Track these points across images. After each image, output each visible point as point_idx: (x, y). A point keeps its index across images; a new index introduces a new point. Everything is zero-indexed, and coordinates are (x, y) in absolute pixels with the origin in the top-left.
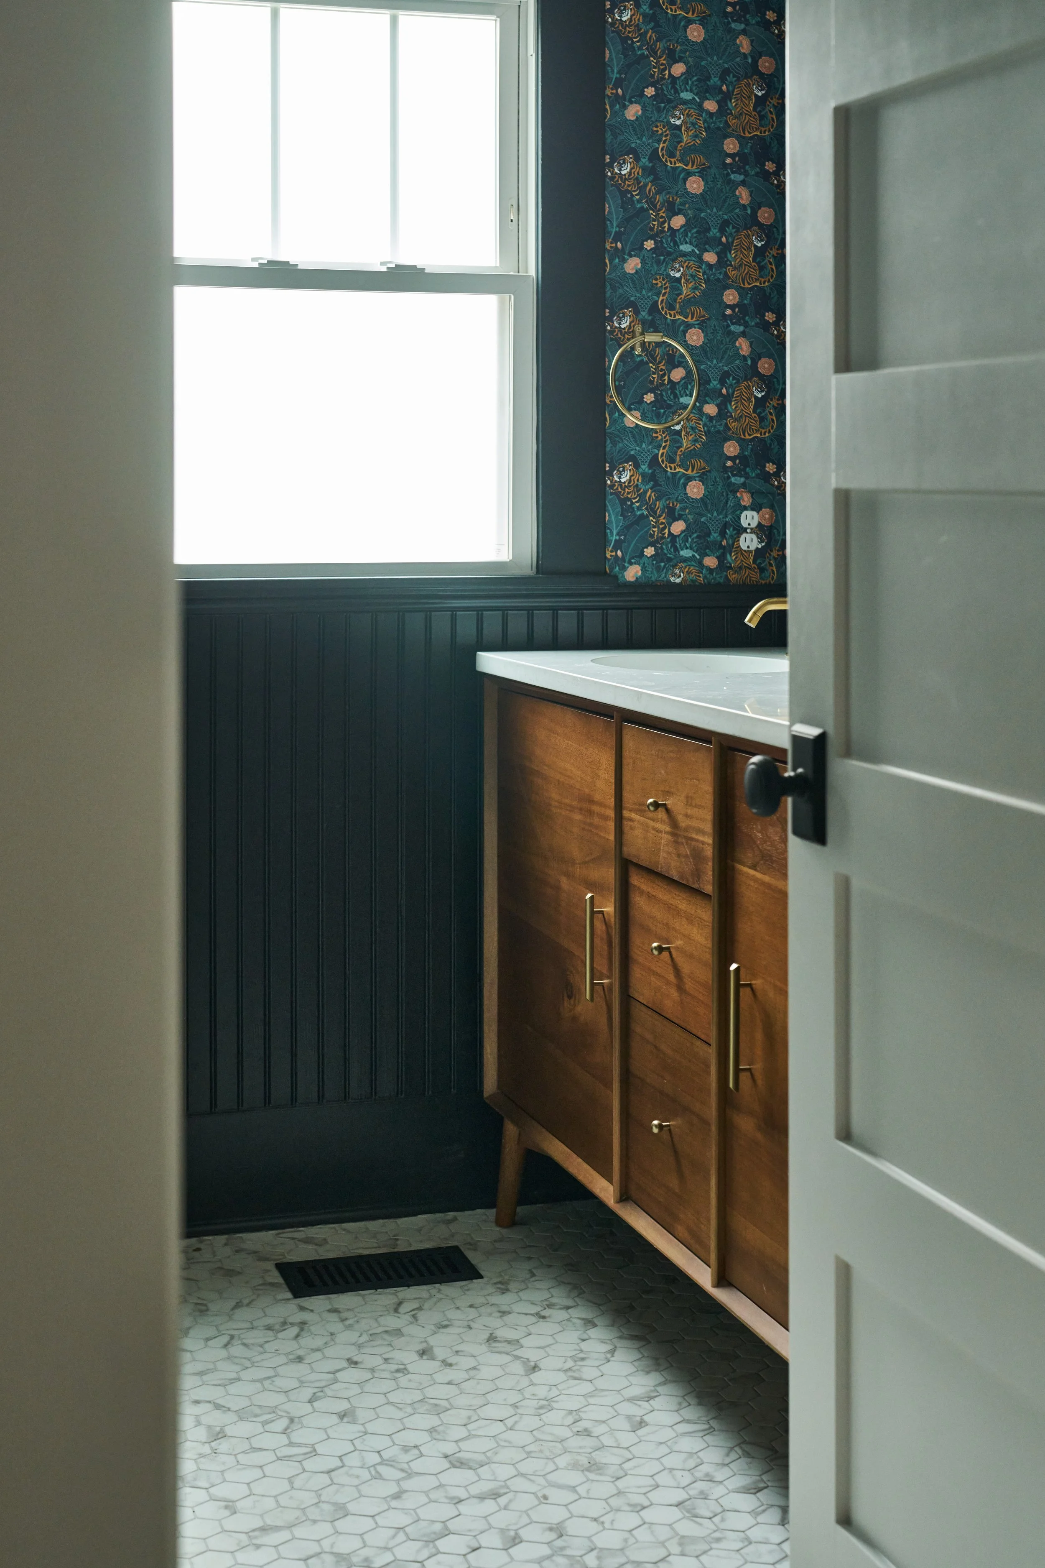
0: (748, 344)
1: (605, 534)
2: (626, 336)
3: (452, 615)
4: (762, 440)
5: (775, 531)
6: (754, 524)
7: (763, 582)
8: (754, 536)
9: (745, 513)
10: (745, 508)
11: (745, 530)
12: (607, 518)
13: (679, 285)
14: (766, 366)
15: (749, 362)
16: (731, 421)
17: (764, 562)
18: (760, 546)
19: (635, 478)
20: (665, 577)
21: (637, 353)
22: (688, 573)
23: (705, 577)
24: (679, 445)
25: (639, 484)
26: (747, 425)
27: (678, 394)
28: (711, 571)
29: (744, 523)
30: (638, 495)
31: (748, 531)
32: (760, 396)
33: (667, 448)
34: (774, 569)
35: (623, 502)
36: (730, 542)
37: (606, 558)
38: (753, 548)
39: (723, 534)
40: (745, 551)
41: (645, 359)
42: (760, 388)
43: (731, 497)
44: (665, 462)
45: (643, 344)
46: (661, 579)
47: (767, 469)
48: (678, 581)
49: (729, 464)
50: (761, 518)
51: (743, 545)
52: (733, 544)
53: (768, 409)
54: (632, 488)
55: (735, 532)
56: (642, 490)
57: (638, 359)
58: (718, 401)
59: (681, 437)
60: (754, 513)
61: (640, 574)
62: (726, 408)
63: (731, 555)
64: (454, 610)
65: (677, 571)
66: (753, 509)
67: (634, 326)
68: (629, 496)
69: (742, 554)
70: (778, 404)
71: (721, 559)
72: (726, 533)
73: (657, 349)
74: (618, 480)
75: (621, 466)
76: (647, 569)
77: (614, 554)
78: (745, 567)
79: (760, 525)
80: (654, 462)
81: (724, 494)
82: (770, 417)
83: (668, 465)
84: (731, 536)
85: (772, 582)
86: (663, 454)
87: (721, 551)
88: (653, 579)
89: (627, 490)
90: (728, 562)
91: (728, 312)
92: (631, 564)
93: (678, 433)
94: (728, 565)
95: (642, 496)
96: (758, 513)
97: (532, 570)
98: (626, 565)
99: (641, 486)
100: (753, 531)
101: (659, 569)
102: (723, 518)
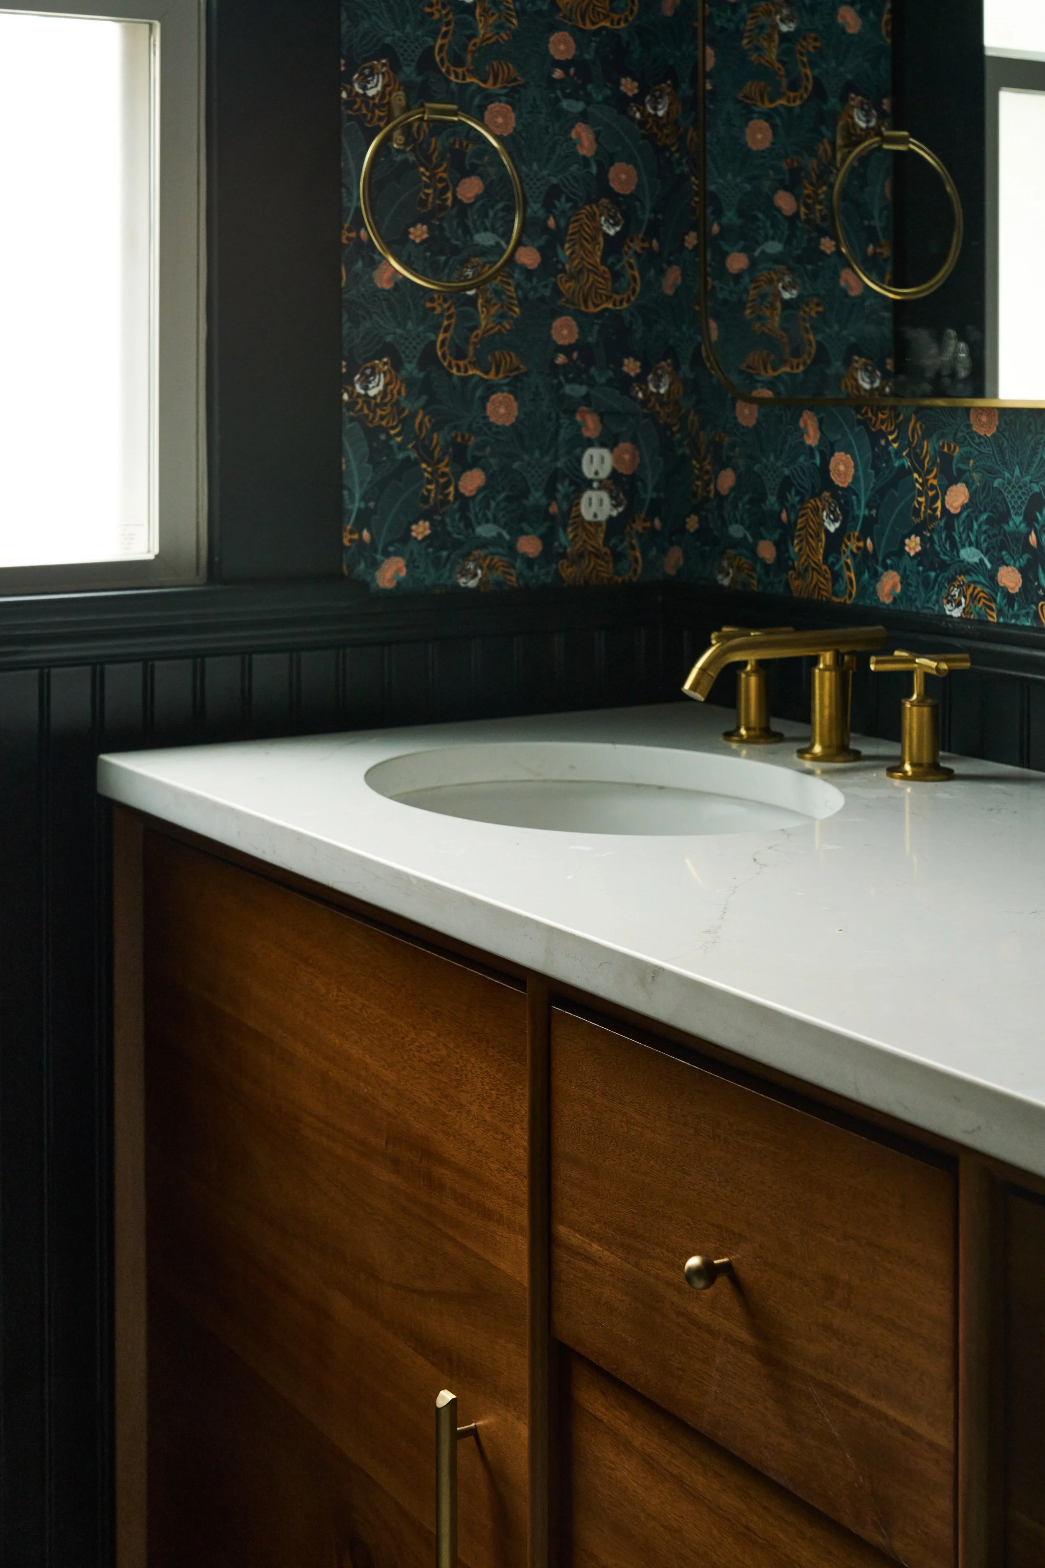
0: (592, 136)
1: (341, 498)
2: (377, 112)
3: (41, 677)
4: (616, 316)
5: (639, 484)
6: (604, 473)
7: (620, 580)
8: (605, 495)
9: (590, 451)
10: (590, 443)
11: (588, 484)
12: (344, 466)
13: (471, 19)
14: (623, 177)
15: (594, 170)
16: (563, 280)
17: (622, 541)
18: (615, 513)
19: (395, 387)
20: (450, 577)
21: (395, 146)
22: (491, 568)
23: (520, 575)
24: (473, 324)
25: (402, 399)
26: (591, 287)
27: (471, 226)
28: (530, 562)
29: (588, 471)
30: (400, 421)
31: (595, 485)
32: (612, 232)
33: (451, 330)
34: (638, 554)
35: (372, 434)
36: (565, 506)
37: (342, 547)
38: (602, 517)
39: (550, 492)
40: (590, 523)
41: (412, 158)
42: (613, 218)
43: (564, 421)
44: (448, 358)
45: (407, 129)
46: (442, 582)
47: (625, 369)
48: (472, 583)
49: (561, 359)
50: (617, 460)
51: (587, 514)
52: (569, 512)
53: (626, 259)
54: (388, 409)
55: (573, 488)
56: (406, 412)
57: (399, 158)
58: (542, 241)
59: (477, 310)
60: (605, 452)
61: (403, 573)
62: (555, 255)
63: (565, 530)
64: (44, 669)
65: (471, 566)
66: (603, 445)
67: (390, 94)
68: (384, 423)
69: (585, 529)
70: (643, 248)
71: (547, 539)
72: (556, 490)
73: (433, 140)
74: (362, 392)
75: (368, 365)
76: (416, 564)
77: (356, 536)
78: (590, 552)
79: (614, 474)
80: (428, 357)
81: (553, 416)
82: (631, 272)
83: (454, 362)
84: (566, 496)
85: (634, 580)
86: (443, 343)
87: (547, 524)
88: (428, 582)
89: (379, 412)
90: (561, 545)
91: (558, 74)
92: (387, 554)
93: (472, 301)
94: (561, 550)
95: (406, 422)
96: (612, 450)
97: (197, 574)
98: (379, 557)
99: (404, 403)
100: (602, 486)
101: (437, 563)
102: (551, 462)
